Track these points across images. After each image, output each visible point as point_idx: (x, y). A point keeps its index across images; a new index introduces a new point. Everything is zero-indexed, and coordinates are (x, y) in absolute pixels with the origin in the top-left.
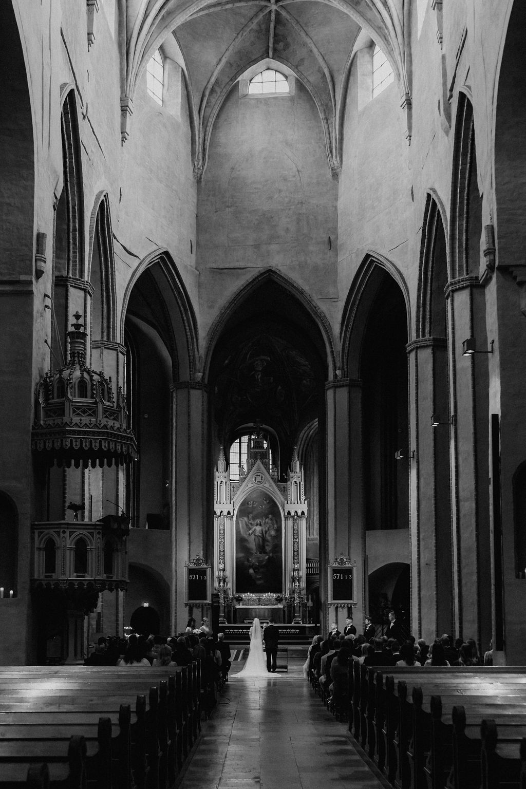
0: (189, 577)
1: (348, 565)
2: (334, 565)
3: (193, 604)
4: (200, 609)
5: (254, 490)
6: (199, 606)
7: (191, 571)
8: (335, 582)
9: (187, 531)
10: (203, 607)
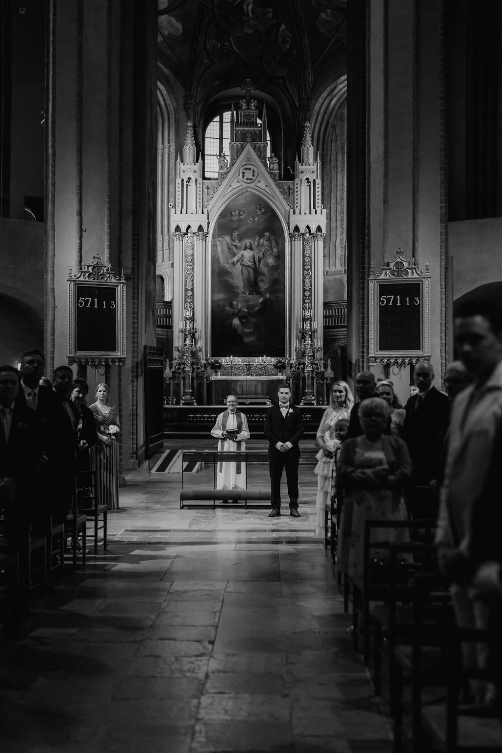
0: (77, 301)
1: (412, 276)
2: (383, 276)
3: (87, 360)
4: (102, 370)
5: (241, 193)
6: (100, 362)
7: (81, 291)
8: (384, 312)
9: (76, 208)
10: (108, 367)
